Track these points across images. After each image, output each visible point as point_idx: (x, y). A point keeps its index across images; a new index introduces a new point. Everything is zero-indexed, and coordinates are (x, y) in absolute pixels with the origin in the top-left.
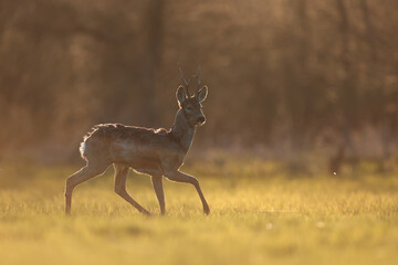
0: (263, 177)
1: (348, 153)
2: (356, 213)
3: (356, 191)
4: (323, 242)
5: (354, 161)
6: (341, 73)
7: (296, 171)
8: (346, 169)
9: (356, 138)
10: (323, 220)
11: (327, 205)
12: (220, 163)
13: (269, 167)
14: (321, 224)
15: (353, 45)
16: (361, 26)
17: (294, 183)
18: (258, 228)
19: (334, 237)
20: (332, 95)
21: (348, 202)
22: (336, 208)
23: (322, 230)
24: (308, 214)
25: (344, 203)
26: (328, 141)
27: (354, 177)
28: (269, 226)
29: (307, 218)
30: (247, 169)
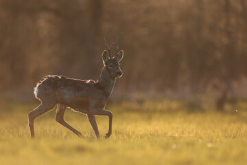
0: (170, 112)
1: (229, 96)
2: (235, 137)
3: (234, 122)
4: (211, 158)
5: (233, 101)
6: (225, 40)
7: (193, 108)
8: (227, 107)
9: (235, 85)
10: (211, 142)
11: (214, 132)
12: (141, 102)
13: (174, 105)
14: (210, 145)
15: (233, 21)
16: (239, 7)
17: (192, 116)
18: (166, 147)
19: (219, 154)
20: (219, 55)
21: (229, 130)
22: (220, 134)
23: (211, 149)
24: (201, 138)
25: (226, 130)
26: (215, 87)
27: (233, 113)
28: (174, 146)
29: (200, 141)
30: (159, 106)
